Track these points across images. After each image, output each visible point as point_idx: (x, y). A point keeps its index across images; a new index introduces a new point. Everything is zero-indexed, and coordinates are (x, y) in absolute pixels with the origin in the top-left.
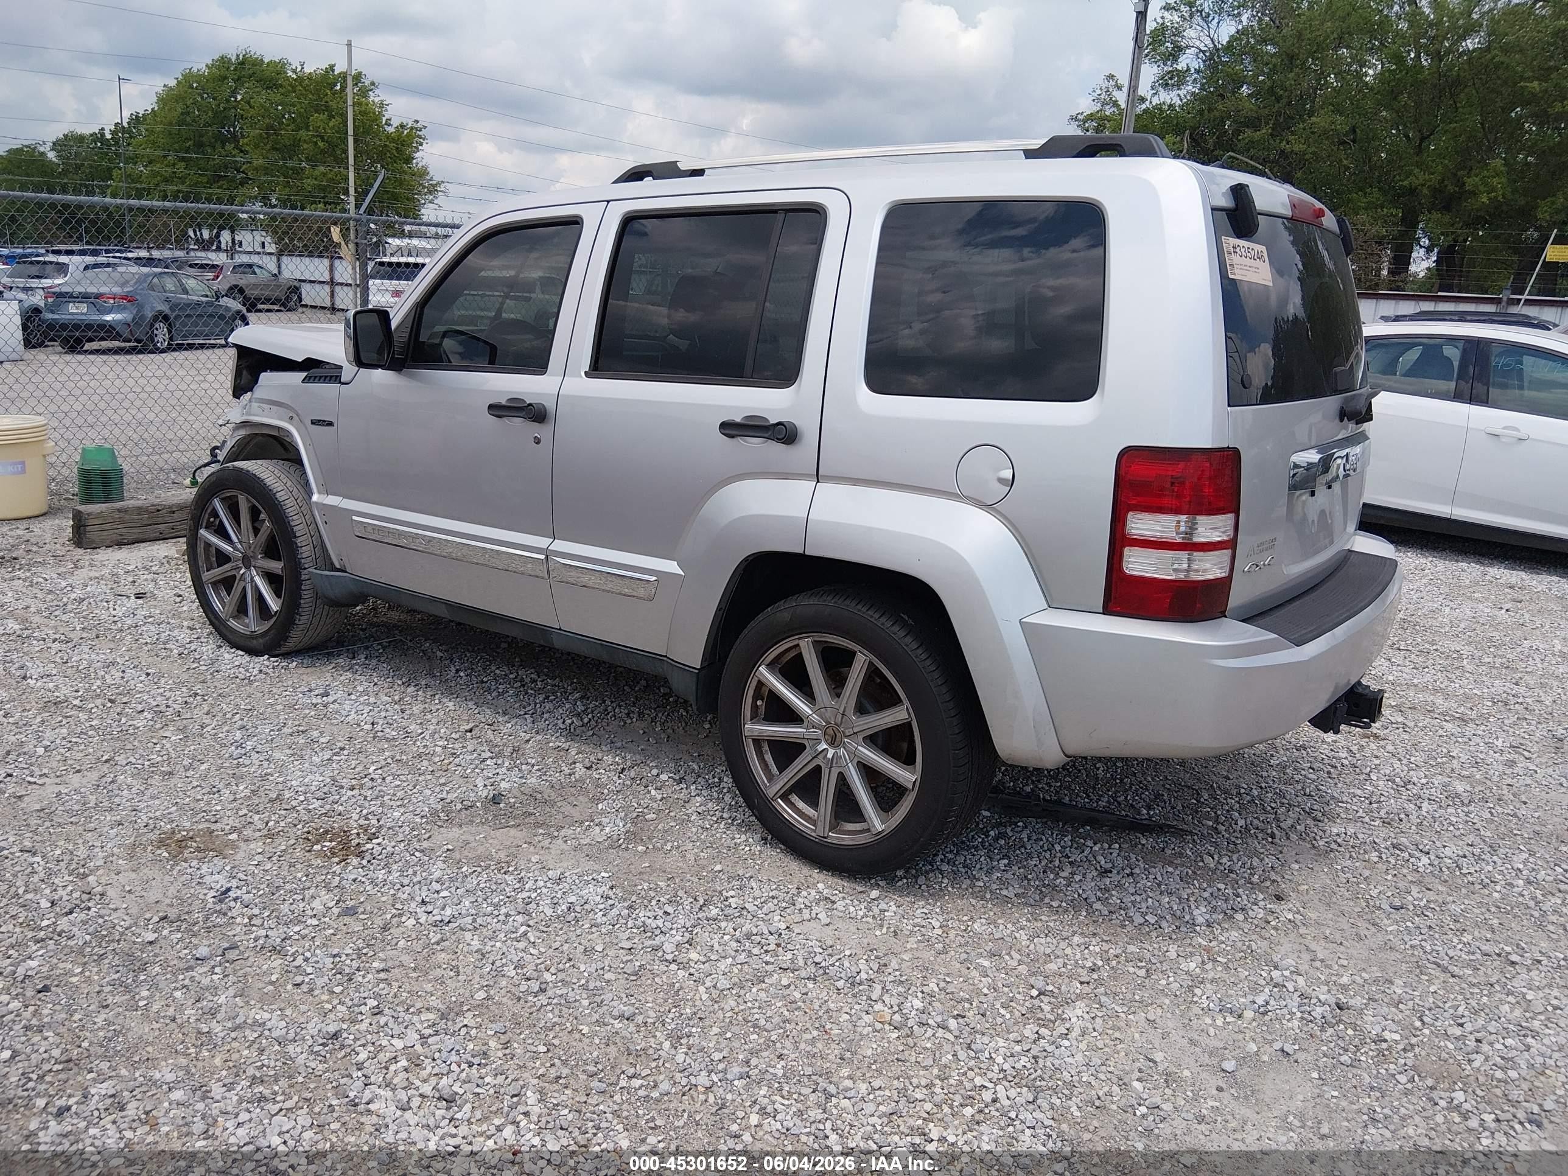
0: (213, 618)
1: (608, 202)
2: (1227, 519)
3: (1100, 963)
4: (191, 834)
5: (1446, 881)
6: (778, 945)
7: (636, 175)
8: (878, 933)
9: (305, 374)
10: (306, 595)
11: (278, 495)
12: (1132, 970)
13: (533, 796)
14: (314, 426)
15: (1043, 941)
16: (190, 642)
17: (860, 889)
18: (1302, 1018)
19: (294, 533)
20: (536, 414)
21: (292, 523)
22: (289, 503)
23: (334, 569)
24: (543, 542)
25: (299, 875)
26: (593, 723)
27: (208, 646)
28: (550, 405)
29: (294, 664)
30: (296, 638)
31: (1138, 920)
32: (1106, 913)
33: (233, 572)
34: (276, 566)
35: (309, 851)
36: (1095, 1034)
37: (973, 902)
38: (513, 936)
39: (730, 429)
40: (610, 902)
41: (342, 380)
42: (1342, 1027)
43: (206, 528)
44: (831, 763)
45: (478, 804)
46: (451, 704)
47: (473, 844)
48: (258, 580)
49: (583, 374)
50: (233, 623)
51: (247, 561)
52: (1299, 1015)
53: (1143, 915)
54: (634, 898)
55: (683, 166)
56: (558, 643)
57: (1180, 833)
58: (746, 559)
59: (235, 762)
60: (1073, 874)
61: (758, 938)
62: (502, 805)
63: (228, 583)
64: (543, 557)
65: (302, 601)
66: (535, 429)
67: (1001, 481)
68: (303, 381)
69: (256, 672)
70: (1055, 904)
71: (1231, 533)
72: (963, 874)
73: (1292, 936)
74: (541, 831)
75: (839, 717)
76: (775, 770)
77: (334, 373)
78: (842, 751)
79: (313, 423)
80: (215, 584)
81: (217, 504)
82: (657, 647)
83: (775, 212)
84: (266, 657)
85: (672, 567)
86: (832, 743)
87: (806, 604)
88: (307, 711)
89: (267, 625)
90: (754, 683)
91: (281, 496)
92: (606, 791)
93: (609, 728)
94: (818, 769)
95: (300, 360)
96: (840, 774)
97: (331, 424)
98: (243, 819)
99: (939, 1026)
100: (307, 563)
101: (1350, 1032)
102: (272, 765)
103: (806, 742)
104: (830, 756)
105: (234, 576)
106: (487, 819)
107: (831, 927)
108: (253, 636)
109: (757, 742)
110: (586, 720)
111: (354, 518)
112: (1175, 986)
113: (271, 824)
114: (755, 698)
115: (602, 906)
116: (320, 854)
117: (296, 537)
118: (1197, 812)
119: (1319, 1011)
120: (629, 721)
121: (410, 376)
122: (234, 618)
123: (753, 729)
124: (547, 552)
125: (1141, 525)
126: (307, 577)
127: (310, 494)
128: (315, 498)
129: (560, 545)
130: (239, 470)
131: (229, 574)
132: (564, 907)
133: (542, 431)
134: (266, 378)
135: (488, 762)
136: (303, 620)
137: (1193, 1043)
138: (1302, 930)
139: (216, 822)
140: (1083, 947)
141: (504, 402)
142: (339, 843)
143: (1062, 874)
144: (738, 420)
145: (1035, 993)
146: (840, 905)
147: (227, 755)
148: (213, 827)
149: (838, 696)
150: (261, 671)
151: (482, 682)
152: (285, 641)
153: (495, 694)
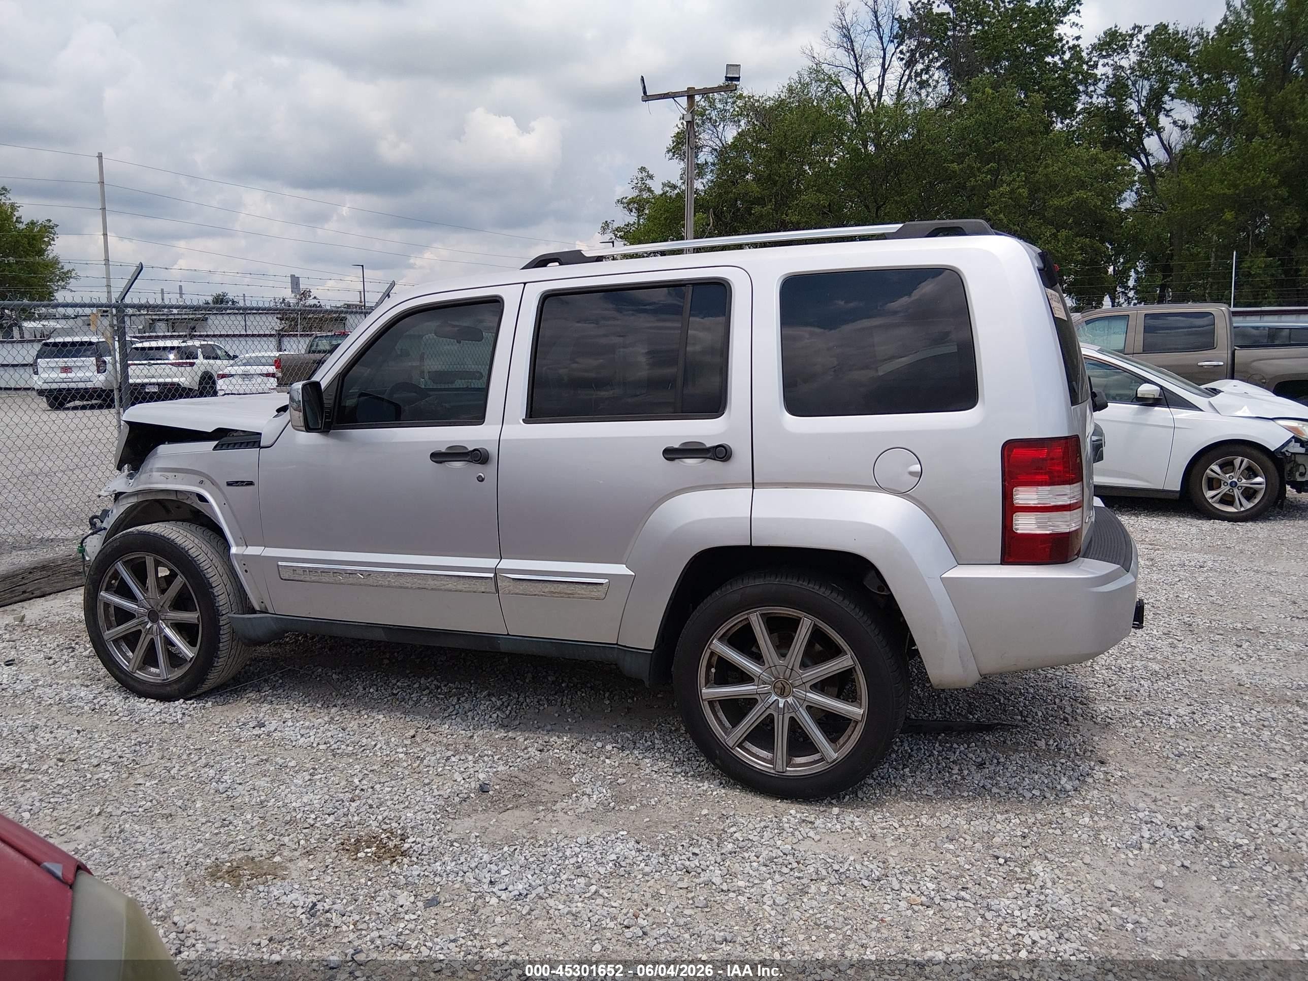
0: (117, 673)
1: (525, 284)
2: (1076, 487)
3: (1026, 831)
4: (235, 864)
5: (1193, 732)
6: (798, 863)
7: (542, 262)
8: (861, 839)
9: (216, 443)
10: (225, 636)
11: (190, 552)
12: (1051, 831)
13: (510, 779)
14: (230, 488)
15: (977, 823)
16: (95, 698)
17: (822, 809)
18: (1179, 841)
19: (210, 584)
20: (479, 457)
21: (208, 576)
22: (202, 558)
23: (254, 611)
24: (491, 563)
25: (363, 881)
26: (513, 713)
27: (116, 700)
28: (492, 450)
29: (210, 703)
30: (213, 678)
31: (1028, 795)
32: (1004, 794)
33: (140, 627)
34: (190, 617)
35: (356, 859)
36: (1061, 881)
37: (908, 803)
38: (587, 895)
39: (671, 454)
40: (645, 854)
41: (262, 444)
42: (1208, 842)
43: (106, 590)
44: (782, 712)
45: (472, 795)
46: (381, 716)
47: (491, 828)
48: (169, 632)
49: (521, 421)
50: (140, 675)
51: (154, 616)
52: (1177, 840)
53: (1030, 790)
54: (661, 847)
55: (587, 254)
56: (504, 648)
57: (1004, 727)
58: (695, 556)
59: (224, 795)
60: (961, 770)
61: (780, 860)
62: (491, 793)
63: (132, 640)
64: (492, 575)
65: (221, 645)
66: (478, 470)
67: (912, 474)
68: (215, 448)
69: (180, 716)
70: (965, 794)
71: (1079, 497)
72: (886, 784)
73: (1129, 787)
74: (541, 808)
75: (788, 672)
76: (727, 724)
77: (253, 438)
78: (790, 700)
79: (229, 484)
80: (116, 642)
81: (120, 567)
82: (609, 638)
83: (684, 285)
84: (182, 701)
85: (621, 569)
86: (782, 693)
87: (755, 585)
88: (255, 742)
89: (178, 673)
90: (708, 655)
91: (193, 552)
92: (572, 767)
93: (528, 716)
94: (770, 718)
95: (210, 431)
96: (792, 719)
97: (251, 483)
98: (271, 843)
99: (957, 899)
100: (224, 610)
101: (1215, 844)
102: (261, 793)
103: (757, 697)
104: (781, 705)
105: (140, 631)
106: (486, 806)
107: (822, 842)
108: (164, 684)
109: (711, 703)
110: (508, 712)
111: (280, 563)
112: (1085, 836)
113: (302, 842)
114: (709, 666)
115: (641, 858)
116: (367, 860)
117: (212, 588)
118: (1006, 711)
119: (1188, 834)
120: (541, 708)
121: (337, 437)
122: (140, 669)
123: (709, 692)
124: (495, 571)
125: (1024, 496)
126: (225, 622)
127: (228, 547)
128: (234, 550)
129: (506, 564)
130: (141, 533)
131: (134, 629)
132: (611, 865)
133: (487, 471)
134: (164, 449)
135: (453, 759)
136: (220, 663)
137: (1124, 873)
138: (1133, 782)
139: (250, 850)
140: (1007, 822)
141: (443, 451)
142: (377, 847)
143: (953, 772)
144: (676, 446)
145: (1001, 861)
146: (818, 822)
147: (212, 791)
148: (251, 854)
149: (784, 656)
150: (184, 714)
151: (394, 694)
152: (203, 683)
153: (411, 703)
